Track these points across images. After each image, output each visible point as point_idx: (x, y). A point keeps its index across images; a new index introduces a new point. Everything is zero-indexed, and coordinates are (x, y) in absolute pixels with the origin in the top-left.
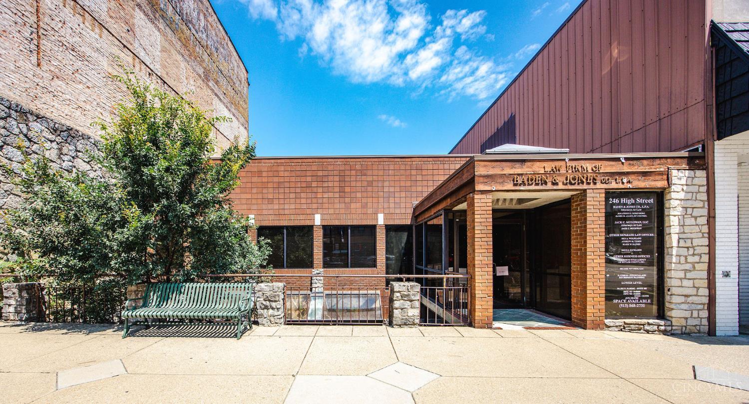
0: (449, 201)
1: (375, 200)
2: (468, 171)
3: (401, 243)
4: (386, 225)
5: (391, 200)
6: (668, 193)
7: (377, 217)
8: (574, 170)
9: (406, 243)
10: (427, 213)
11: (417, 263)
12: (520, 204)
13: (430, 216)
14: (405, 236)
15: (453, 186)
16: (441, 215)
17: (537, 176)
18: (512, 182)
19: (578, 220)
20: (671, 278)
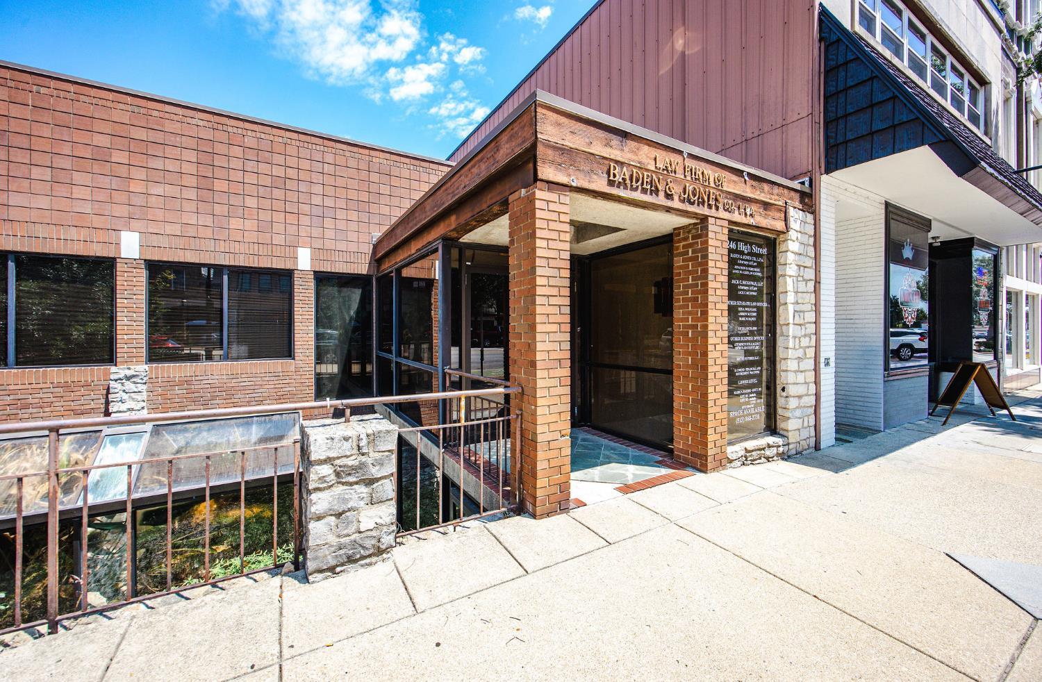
0: (453, 221)
1: (291, 219)
2: (510, 139)
3: (349, 308)
4: (314, 271)
5: (328, 223)
6: (784, 241)
7: (295, 253)
8: (693, 176)
9: (357, 312)
10: (400, 251)
11: (380, 348)
12: (578, 243)
13: (410, 256)
14: (356, 295)
15: (468, 182)
16: (436, 250)
17: (645, 173)
18: (606, 176)
19: (690, 273)
20: (786, 371)
